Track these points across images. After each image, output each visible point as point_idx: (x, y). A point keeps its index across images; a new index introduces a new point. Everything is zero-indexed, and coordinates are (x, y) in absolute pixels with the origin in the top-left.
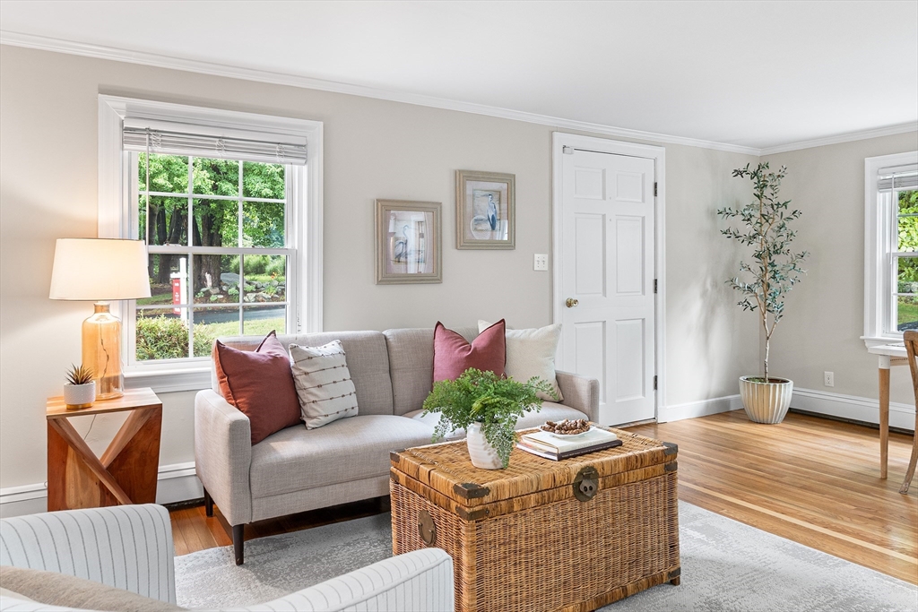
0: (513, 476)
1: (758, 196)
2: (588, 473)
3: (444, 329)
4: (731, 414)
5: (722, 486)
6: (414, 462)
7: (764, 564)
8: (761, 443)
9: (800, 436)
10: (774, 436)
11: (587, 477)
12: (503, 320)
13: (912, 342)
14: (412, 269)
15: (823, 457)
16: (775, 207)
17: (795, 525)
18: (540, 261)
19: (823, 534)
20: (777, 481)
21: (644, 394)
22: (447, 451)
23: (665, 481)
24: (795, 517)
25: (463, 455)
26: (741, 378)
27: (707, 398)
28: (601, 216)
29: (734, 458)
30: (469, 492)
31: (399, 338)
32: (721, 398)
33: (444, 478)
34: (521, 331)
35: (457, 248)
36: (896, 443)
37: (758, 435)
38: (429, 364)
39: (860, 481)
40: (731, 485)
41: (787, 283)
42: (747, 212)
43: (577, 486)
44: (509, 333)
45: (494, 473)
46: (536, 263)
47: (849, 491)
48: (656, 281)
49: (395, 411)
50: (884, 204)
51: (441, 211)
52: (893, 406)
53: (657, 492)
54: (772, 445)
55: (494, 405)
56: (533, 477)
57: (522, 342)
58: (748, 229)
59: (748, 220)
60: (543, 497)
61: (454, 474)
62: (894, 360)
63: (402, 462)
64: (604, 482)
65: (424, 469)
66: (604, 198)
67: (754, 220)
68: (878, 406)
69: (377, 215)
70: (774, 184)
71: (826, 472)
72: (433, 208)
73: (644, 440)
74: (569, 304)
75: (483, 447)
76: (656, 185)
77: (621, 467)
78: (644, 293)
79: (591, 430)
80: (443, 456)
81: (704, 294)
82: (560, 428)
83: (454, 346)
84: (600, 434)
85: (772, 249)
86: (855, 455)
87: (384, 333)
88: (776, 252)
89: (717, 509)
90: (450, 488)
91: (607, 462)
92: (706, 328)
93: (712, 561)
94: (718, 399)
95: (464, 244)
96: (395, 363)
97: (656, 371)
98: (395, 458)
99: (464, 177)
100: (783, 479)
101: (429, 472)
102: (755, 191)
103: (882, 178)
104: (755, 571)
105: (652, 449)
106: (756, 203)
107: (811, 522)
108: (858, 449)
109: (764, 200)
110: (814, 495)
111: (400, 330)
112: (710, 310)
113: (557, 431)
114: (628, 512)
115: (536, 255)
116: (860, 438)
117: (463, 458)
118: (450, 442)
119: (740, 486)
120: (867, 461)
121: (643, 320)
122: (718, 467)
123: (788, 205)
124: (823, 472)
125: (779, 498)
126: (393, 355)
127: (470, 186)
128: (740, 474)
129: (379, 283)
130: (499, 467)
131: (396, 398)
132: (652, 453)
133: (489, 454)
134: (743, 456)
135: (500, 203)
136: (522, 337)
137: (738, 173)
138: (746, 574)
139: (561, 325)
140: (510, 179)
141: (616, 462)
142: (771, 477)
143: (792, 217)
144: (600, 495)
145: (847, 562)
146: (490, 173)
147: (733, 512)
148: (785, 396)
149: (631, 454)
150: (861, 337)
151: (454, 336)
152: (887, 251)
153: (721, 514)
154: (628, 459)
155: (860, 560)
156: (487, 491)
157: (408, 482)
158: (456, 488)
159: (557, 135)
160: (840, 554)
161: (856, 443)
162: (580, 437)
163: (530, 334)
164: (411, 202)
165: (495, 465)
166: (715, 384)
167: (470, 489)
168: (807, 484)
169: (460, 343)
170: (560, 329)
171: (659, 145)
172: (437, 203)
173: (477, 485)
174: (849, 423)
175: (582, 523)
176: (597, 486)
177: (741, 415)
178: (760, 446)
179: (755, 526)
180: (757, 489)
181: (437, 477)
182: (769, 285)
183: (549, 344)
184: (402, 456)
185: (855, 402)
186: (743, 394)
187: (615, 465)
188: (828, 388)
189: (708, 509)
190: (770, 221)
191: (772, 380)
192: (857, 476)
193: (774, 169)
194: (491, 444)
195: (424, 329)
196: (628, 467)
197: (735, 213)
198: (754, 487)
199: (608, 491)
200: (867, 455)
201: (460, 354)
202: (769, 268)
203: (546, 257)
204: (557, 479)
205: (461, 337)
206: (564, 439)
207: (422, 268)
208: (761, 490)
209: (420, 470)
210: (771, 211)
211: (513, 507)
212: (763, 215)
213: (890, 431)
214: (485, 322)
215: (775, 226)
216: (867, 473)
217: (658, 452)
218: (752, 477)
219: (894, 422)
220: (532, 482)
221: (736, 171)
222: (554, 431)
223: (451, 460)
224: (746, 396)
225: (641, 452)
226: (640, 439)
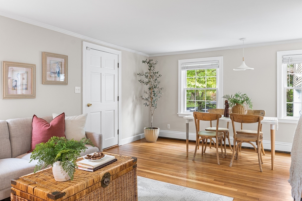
0: (76, 183)
1: (149, 70)
2: (107, 175)
3: (37, 118)
4: (141, 140)
5: (143, 167)
6: (25, 184)
7: (163, 194)
8: (152, 149)
9: (162, 145)
10: (155, 146)
11: (107, 177)
12: (64, 113)
13: (196, 115)
14: (19, 92)
15: (170, 152)
16: (155, 73)
17: (168, 177)
18: (78, 89)
19: (177, 179)
20: (160, 162)
21: (114, 136)
22: (41, 175)
23: (133, 172)
24: (167, 174)
25: (50, 176)
26: (144, 128)
27: (134, 136)
28: (100, 74)
29: (145, 156)
30: (55, 196)
31: (15, 123)
32: (138, 135)
33: (42, 191)
34: (71, 117)
35: (42, 84)
36: (191, 145)
37: (151, 146)
38: (30, 133)
39: (182, 158)
40: (146, 166)
41: (158, 97)
42: (146, 75)
43: (102, 182)
44: (66, 118)
45: (67, 183)
46: (76, 90)
47: (180, 162)
48: (118, 97)
49: (12, 156)
50: (183, 73)
51: (35, 68)
52: (190, 134)
53: (131, 177)
54: (155, 149)
55: (67, 153)
56: (85, 182)
57: (72, 121)
58: (146, 80)
59: (147, 77)
60: (89, 190)
61: (46, 188)
62: (190, 120)
63: (18, 185)
64: (112, 178)
65: (31, 187)
66: (101, 67)
67: (148, 77)
68: (186, 134)
69: (3, 68)
70: (154, 66)
71: (172, 157)
72: (32, 67)
73: (125, 157)
74: (88, 106)
75: (61, 172)
76: (118, 64)
77: (119, 170)
78: (114, 101)
79: (105, 156)
80: (40, 178)
81: (133, 101)
82: (93, 157)
83: (42, 125)
84: (109, 157)
85: (154, 87)
86: (178, 150)
87: (7, 121)
88: (155, 87)
89: (144, 176)
90: (45, 195)
91: (114, 169)
92: (134, 113)
93: (147, 197)
94: (137, 135)
95: (45, 82)
96: (13, 134)
97: (118, 128)
98: (14, 183)
99: (45, 55)
100: (161, 161)
101: (34, 189)
102: (149, 68)
103: (183, 66)
104: (161, 197)
105: (129, 161)
106: (148, 72)
107: (172, 175)
108: (178, 148)
109: (151, 71)
110: (171, 165)
111: (15, 119)
112: (135, 107)
113: (92, 159)
114: (121, 187)
115: (76, 87)
116: (178, 144)
117: (50, 177)
118: (43, 170)
119: (149, 165)
120: (182, 151)
121: (114, 110)
122: (141, 160)
123: (158, 73)
124: (171, 157)
125: (161, 168)
126: (11, 130)
127: (49, 59)
128: (148, 161)
129: (4, 98)
130: (68, 179)
131: (13, 150)
132: (129, 162)
133: (64, 175)
134: (148, 154)
135: (61, 67)
136: (71, 119)
137: (144, 62)
138: (158, 199)
139: (87, 114)
140: (66, 58)
141: (117, 168)
142: (157, 161)
143: (159, 77)
144: (111, 183)
145: (186, 187)
146: (57, 54)
147: (149, 176)
148: (157, 133)
149: (122, 164)
150: (178, 113)
151: (42, 121)
152: (184, 88)
153: (145, 177)
154: (121, 166)
155: (189, 186)
156: (64, 194)
157: (21, 194)
158: (49, 195)
159: (84, 42)
160: (183, 185)
161: (177, 146)
162: (101, 160)
163: (75, 118)
164: (21, 63)
165: (66, 179)
166: (136, 131)
167: (56, 195)
168: (168, 161)
169: (45, 123)
170: (87, 115)
171: (119, 50)
172: (33, 65)
173: (59, 192)
174: (174, 139)
175: (104, 197)
176: (110, 180)
177: (144, 140)
178: (152, 150)
179: (157, 180)
180: (155, 166)
181: (38, 191)
182: (152, 98)
183: (82, 122)
184: (18, 182)
185: (177, 133)
186: (145, 133)
187: (117, 170)
188: (168, 129)
189: (141, 176)
190: (153, 77)
191: (153, 128)
192: (180, 157)
193: (154, 62)
194: (65, 171)
195: (27, 118)
196: (121, 170)
197: (143, 75)
198: (153, 165)
199: (114, 181)
200: (181, 149)
201: (45, 128)
202: (153, 93)
203: (80, 88)
204: (95, 181)
205: (45, 121)
206: (95, 161)
207: (24, 92)
208: (156, 166)
209: (28, 188)
210: (153, 75)
211: (76, 198)
212: (151, 76)
213: (189, 141)
214: (55, 114)
215: (154, 79)
216: (183, 155)
217: (131, 162)
218: (152, 162)
219: (190, 138)
220: (84, 185)
221: (143, 61)
222: (90, 159)
223: (44, 179)
224: (146, 134)
225: (125, 163)
226: (123, 157)
